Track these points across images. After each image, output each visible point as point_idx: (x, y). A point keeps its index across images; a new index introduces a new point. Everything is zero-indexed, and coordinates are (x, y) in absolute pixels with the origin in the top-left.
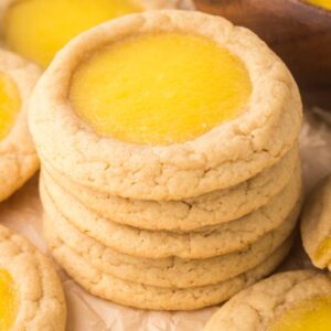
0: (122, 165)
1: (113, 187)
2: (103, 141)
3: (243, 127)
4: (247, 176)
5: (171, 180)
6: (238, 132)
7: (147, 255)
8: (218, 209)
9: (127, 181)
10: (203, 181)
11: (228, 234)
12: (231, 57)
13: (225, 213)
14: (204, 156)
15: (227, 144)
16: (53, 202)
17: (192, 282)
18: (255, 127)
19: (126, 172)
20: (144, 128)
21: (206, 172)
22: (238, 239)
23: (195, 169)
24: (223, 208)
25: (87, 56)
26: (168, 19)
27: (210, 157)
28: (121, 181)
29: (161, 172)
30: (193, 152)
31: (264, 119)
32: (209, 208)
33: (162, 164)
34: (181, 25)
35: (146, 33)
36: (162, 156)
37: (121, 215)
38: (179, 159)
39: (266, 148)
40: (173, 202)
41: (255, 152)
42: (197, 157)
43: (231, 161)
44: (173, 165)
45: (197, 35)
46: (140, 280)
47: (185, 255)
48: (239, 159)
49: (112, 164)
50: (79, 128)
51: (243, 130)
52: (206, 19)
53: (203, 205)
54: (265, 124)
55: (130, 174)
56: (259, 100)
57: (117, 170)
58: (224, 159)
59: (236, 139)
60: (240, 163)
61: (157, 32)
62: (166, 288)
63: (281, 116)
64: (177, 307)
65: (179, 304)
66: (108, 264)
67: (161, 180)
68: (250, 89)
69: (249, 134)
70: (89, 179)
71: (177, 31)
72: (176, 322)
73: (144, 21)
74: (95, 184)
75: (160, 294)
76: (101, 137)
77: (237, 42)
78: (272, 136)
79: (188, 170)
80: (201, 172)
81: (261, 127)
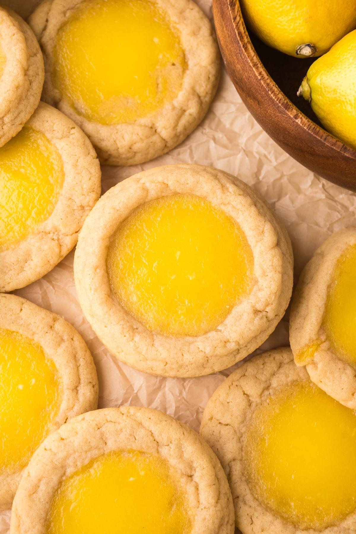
14: (238, 343)
15: (252, 328)
23: (232, 353)
27: (241, 343)
29: (208, 362)
30: (228, 341)
31: (273, 297)
33: (207, 357)
36: (207, 351)
38: (220, 351)
39: (277, 314)
41: (271, 321)
42: (232, 345)
43: (256, 337)
54: (274, 300)
58: (251, 339)
59: (257, 320)
67: (209, 365)
69: (264, 311)
79: (227, 355)
81: (272, 303)
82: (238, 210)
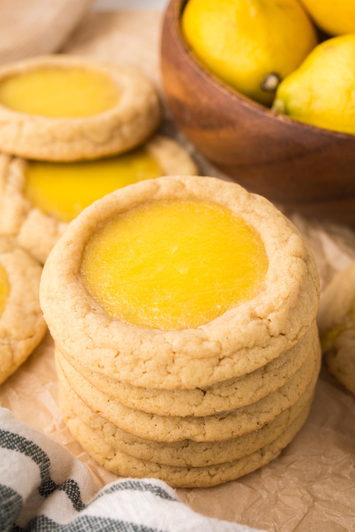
0: (132, 353)
1: (123, 374)
2: (113, 325)
3: (260, 310)
4: (264, 362)
5: (184, 369)
6: (254, 316)
7: (160, 439)
8: (233, 395)
9: (138, 370)
10: (218, 370)
11: (245, 416)
12: (247, 227)
13: (241, 399)
14: (219, 344)
15: (243, 330)
16: (66, 377)
17: (207, 462)
18: (271, 310)
19: (136, 361)
20: (156, 310)
21: (220, 360)
22: (255, 420)
23: (209, 358)
24: (239, 394)
25: (100, 226)
26: (183, 186)
27: (224, 346)
28: (132, 370)
29: (173, 361)
30: (207, 340)
31: (281, 303)
32: (223, 394)
33: (174, 353)
34: (196, 192)
35: (160, 200)
36: (174, 344)
37: (133, 401)
38: (192, 347)
39: (284, 332)
40: (187, 390)
41: (272, 336)
42: (211, 346)
43: (247, 348)
44: (186, 353)
45: (212, 203)
46: (155, 460)
47: (200, 438)
48: (255, 346)
49: (121, 351)
50: (89, 309)
51: (259, 314)
52: (220, 186)
53: (217, 392)
54: (281, 307)
55: (141, 363)
56: (276, 279)
57: (128, 359)
58: (239, 346)
59: (252, 324)
60: (256, 350)
61: (171, 199)
62: (181, 467)
63: (299, 296)
64: (193, 485)
65: (195, 482)
66: (121, 442)
67: (174, 369)
68: (266, 264)
69: (265, 318)
70: (99, 366)
71: (192, 198)
72: (191, 500)
73: (158, 188)
74: (106, 371)
75: (175, 472)
76: (111, 320)
77: (253, 211)
78: (289, 319)
79: (202, 358)
80: (215, 361)
81: (278, 311)
82: (262, 218)
